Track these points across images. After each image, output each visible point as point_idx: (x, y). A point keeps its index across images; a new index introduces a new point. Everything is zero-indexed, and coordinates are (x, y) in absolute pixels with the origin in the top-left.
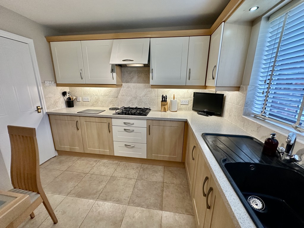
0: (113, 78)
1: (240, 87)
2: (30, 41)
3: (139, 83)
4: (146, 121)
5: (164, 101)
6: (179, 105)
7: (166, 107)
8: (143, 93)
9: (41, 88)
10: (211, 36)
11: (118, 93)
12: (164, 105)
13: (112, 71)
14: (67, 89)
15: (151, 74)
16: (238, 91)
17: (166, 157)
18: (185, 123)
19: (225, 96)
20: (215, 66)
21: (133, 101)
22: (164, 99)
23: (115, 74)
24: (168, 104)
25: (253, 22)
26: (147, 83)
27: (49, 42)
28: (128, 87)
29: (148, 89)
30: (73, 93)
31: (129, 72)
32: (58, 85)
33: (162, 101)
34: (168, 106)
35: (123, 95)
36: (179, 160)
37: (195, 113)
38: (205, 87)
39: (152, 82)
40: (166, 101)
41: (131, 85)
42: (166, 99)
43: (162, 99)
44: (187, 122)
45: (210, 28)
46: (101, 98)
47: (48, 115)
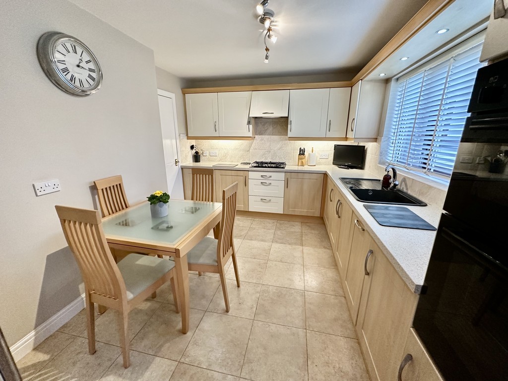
0: (248, 131)
1: (377, 138)
2: (173, 96)
3: (274, 135)
4: (284, 174)
5: (302, 154)
6: (318, 159)
7: (304, 161)
8: (279, 146)
9: (178, 141)
10: (352, 87)
11: (250, 147)
12: (301, 159)
13: (249, 123)
14: (193, 142)
15: (289, 126)
16: (376, 142)
17: (303, 211)
18: (325, 175)
19: (367, 149)
20: (354, 119)
21: (266, 155)
22: (302, 152)
23: (251, 126)
24: (306, 158)
25: (387, 81)
26: (284, 135)
27: (184, 94)
28: (262, 140)
29: (284, 142)
30: (199, 147)
31: (263, 124)
32: (189, 138)
33: (300, 154)
34: (306, 161)
35: (256, 149)
36: (317, 214)
37: (336, 167)
38: (346, 139)
39: (290, 134)
40: (304, 154)
41: (265, 137)
42: (304, 152)
43: (300, 152)
44: (326, 174)
45: (351, 80)
46: (230, 152)
47: (182, 168)
